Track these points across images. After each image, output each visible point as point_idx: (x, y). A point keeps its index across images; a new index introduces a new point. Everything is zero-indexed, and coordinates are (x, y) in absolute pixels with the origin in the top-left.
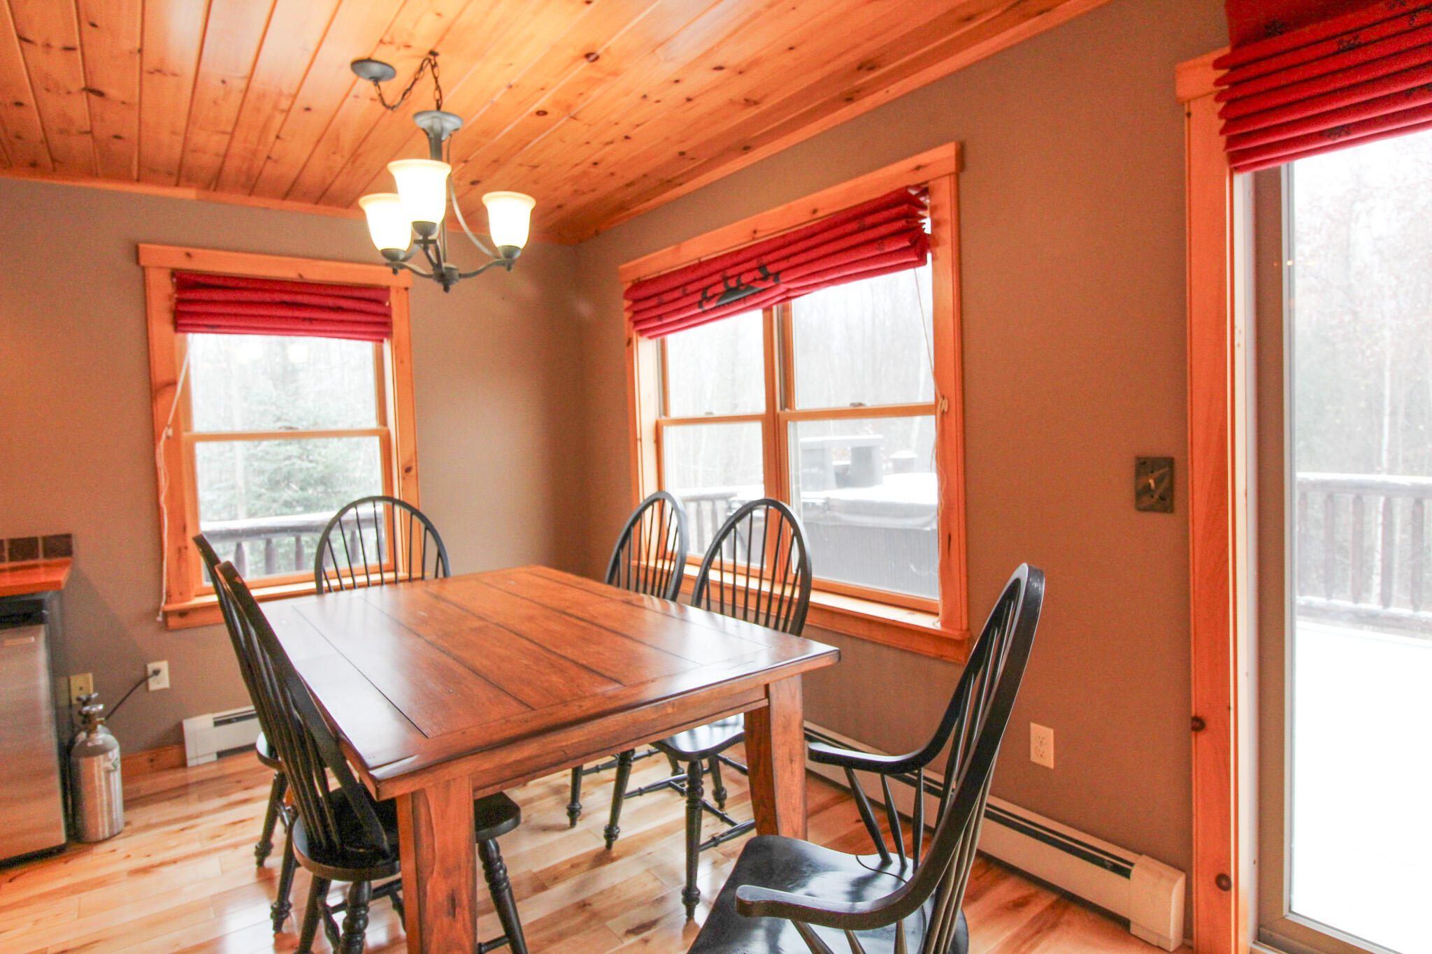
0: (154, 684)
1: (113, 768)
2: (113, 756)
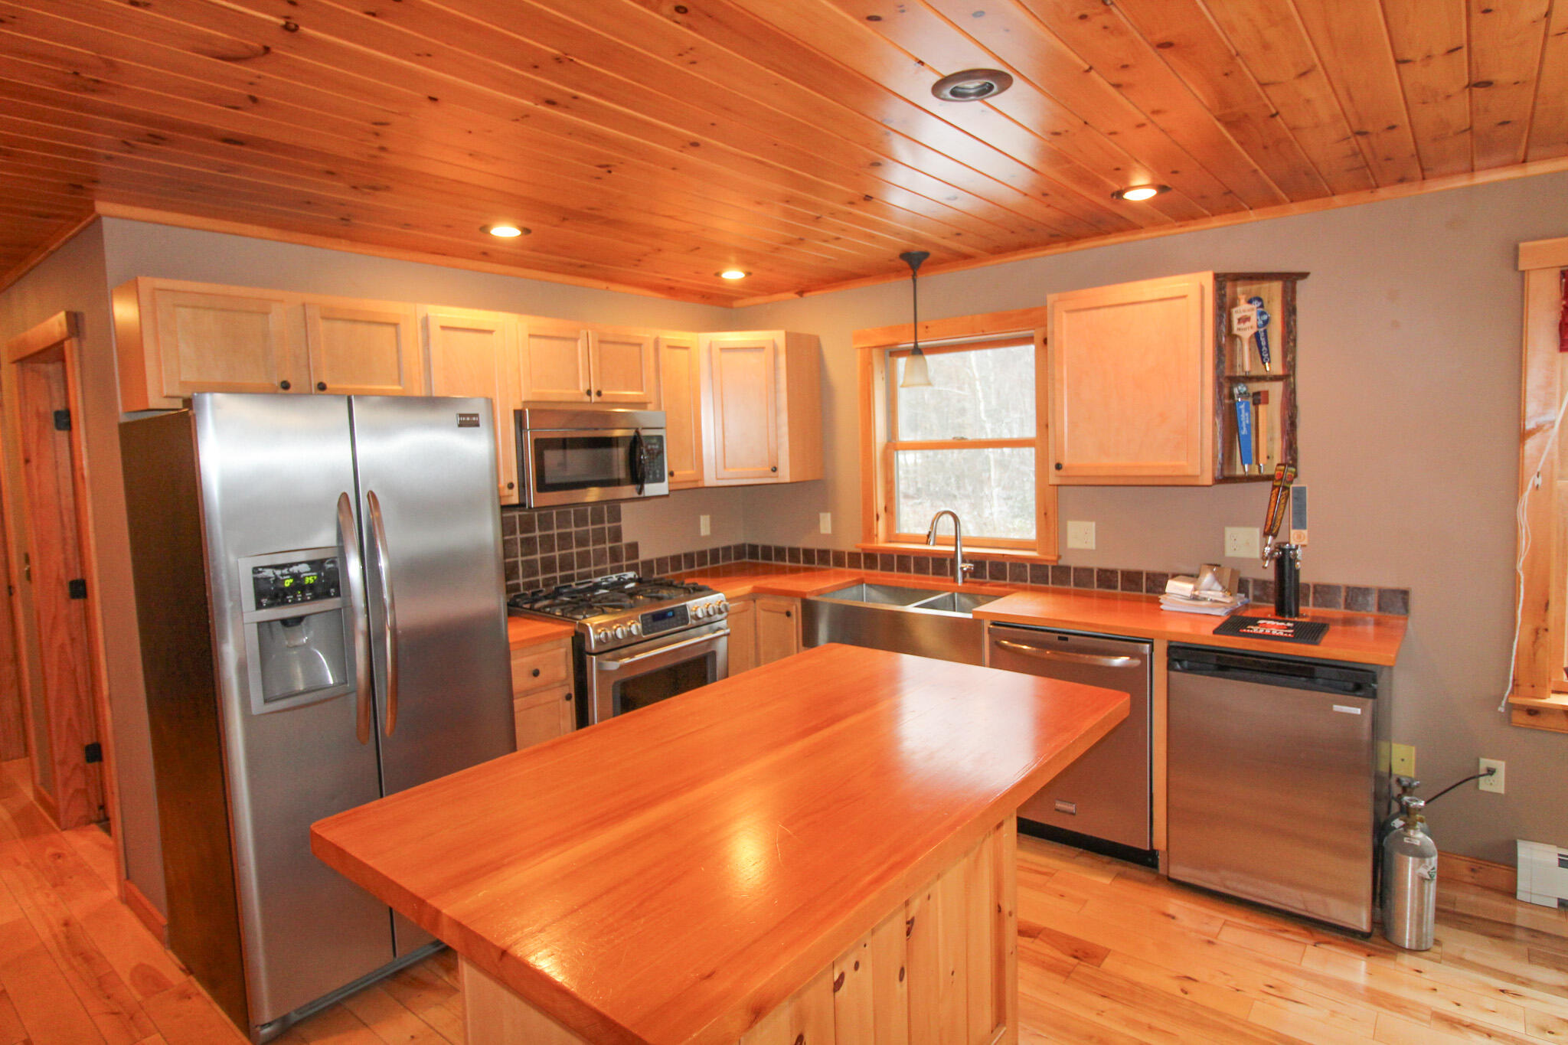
0: (1485, 784)
1: (1428, 877)
2: (1430, 864)
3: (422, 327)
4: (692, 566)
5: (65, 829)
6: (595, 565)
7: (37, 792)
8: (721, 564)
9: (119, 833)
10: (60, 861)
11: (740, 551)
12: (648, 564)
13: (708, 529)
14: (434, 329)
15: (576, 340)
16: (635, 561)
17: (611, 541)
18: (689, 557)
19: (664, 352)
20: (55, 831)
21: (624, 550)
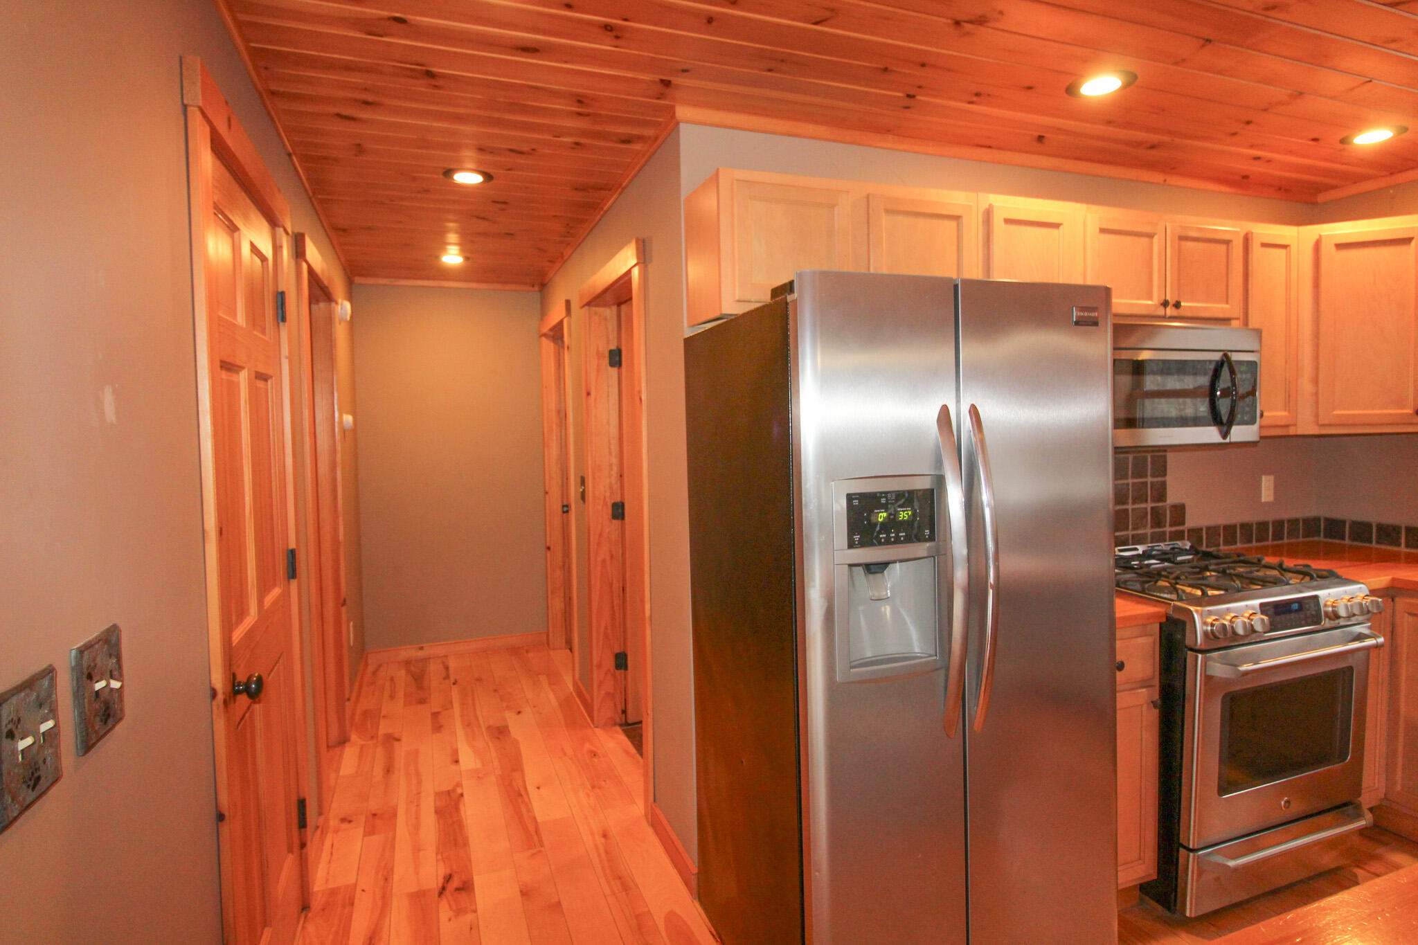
3: (983, 222)
4: (1250, 541)
5: (597, 727)
6: (1134, 529)
7: (575, 683)
8: (1286, 540)
9: (651, 758)
10: (595, 760)
11: (1311, 525)
12: (1195, 533)
13: (1272, 492)
14: (998, 222)
15: (1150, 236)
16: (1180, 528)
17: (1153, 501)
18: (1245, 527)
19: (1256, 250)
20: (590, 727)
21: (1168, 512)
